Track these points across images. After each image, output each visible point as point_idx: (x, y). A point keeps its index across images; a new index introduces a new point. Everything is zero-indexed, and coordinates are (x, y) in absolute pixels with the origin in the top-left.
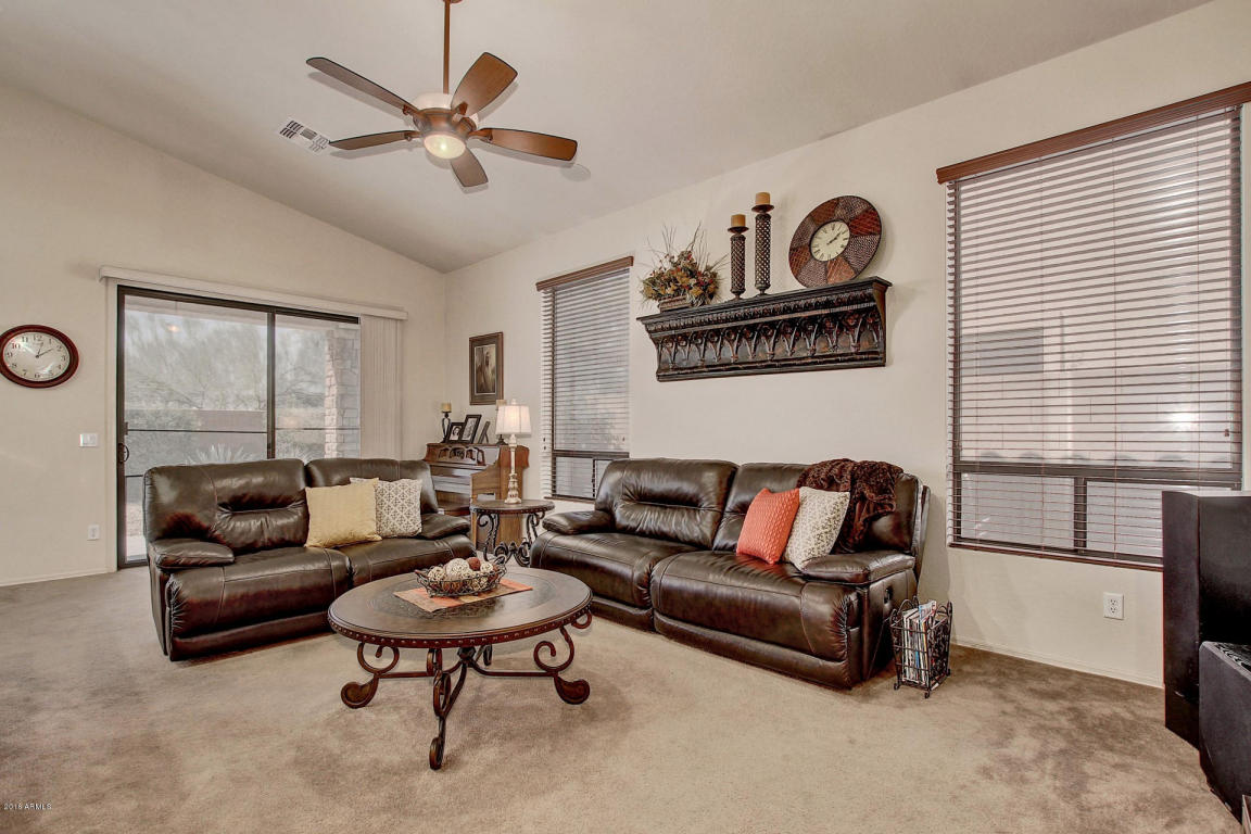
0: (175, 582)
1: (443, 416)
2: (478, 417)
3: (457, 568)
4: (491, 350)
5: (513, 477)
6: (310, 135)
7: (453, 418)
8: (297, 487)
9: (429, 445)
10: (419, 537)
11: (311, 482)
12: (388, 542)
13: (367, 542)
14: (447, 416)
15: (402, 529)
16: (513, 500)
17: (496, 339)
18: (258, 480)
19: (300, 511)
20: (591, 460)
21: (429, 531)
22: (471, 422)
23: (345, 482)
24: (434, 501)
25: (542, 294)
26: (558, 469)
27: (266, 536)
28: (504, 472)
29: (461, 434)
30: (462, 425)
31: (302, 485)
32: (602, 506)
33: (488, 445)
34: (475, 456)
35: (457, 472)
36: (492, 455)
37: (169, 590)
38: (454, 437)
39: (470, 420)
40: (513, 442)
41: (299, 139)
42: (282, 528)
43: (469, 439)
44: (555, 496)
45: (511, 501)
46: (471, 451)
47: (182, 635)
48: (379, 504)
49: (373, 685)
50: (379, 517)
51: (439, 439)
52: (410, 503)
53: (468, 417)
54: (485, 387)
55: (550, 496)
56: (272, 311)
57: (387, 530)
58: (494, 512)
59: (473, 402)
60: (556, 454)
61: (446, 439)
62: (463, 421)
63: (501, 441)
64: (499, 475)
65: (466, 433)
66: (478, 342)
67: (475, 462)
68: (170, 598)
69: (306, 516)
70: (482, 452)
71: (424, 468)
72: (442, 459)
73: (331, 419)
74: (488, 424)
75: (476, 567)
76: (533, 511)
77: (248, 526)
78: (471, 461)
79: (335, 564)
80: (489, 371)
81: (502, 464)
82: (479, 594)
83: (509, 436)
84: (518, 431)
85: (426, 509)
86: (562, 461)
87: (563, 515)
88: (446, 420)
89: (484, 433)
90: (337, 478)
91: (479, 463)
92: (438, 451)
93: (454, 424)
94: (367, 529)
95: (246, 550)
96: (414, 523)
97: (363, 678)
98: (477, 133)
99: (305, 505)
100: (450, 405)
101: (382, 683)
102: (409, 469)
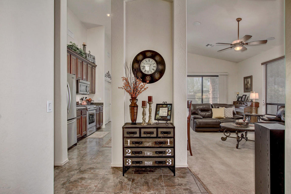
0: (195, 120)
1: (237, 95)
2: (246, 95)
3: (241, 121)
4: (249, 80)
5: (254, 108)
6: (211, 45)
7: (240, 96)
8: (210, 108)
9: (234, 102)
10: (233, 118)
11: (212, 107)
12: (226, 119)
13: (223, 118)
14: (238, 95)
15: (229, 117)
16: (254, 113)
17: (251, 77)
18: (204, 106)
19: (211, 112)
20: (277, 106)
21: (235, 118)
22: (244, 97)
23: (218, 108)
24: (235, 113)
25: (263, 66)
26: (268, 108)
27: (206, 116)
28: (252, 108)
29: (241, 99)
30: (242, 97)
31: (211, 108)
32: (278, 116)
33: (248, 101)
34: (245, 104)
35: (240, 108)
36: (249, 104)
37: (195, 121)
38: (240, 100)
39: (244, 96)
40: (254, 101)
41: (209, 46)
42: (208, 115)
43: (243, 100)
44: (266, 114)
45: (254, 114)
46: (244, 103)
47: (197, 128)
48: (225, 112)
49: (226, 138)
50: (225, 114)
51: (236, 100)
52: (231, 112)
53: (243, 95)
54: (248, 88)
55: (265, 114)
56: (202, 76)
57: (226, 117)
58: (249, 115)
59: (244, 92)
60: (267, 104)
61: (238, 100)
62: (242, 96)
63: (252, 101)
64: (251, 108)
65: (243, 99)
66: (245, 78)
67: (245, 105)
68: (195, 122)
69: (212, 113)
70: (247, 103)
71: (233, 106)
72: (236, 105)
73: (211, 96)
74: (248, 97)
75: (244, 121)
76: (259, 116)
77: (204, 113)
78: (244, 105)
79: (218, 121)
80: (249, 85)
81: (251, 106)
82: (245, 125)
83: (253, 99)
84: (255, 98)
85: (234, 114)
86: (268, 106)
87: (267, 117)
88: (238, 96)
89: (247, 99)
90: (216, 107)
91: (246, 106)
92: (236, 103)
93: (239, 97)
94: (223, 116)
95: (204, 117)
96: (231, 116)
97: (225, 137)
98: (245, 44)
99: (212, 111)
100: (239, 93)
101: (227, 138)
102: (230, 106)
